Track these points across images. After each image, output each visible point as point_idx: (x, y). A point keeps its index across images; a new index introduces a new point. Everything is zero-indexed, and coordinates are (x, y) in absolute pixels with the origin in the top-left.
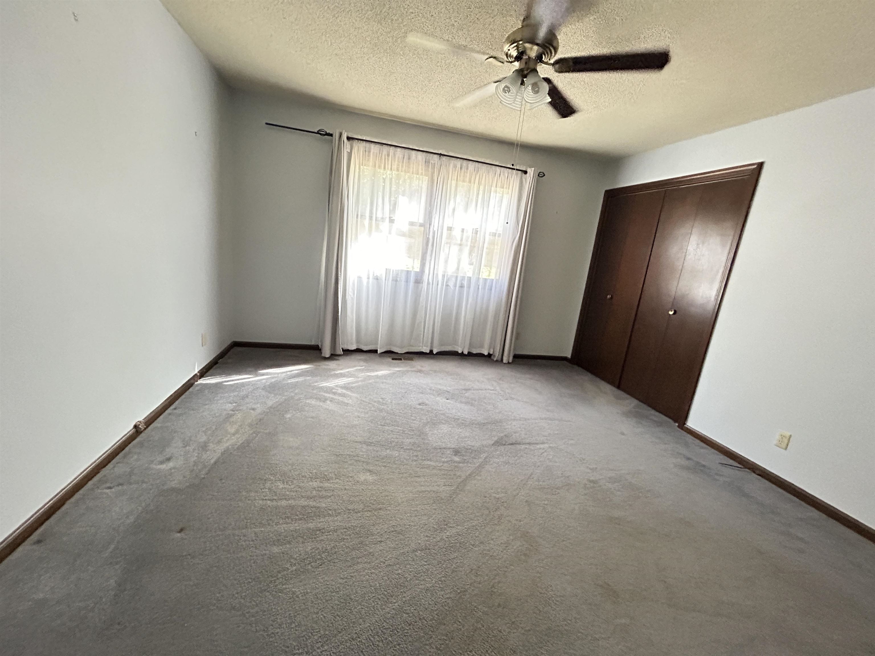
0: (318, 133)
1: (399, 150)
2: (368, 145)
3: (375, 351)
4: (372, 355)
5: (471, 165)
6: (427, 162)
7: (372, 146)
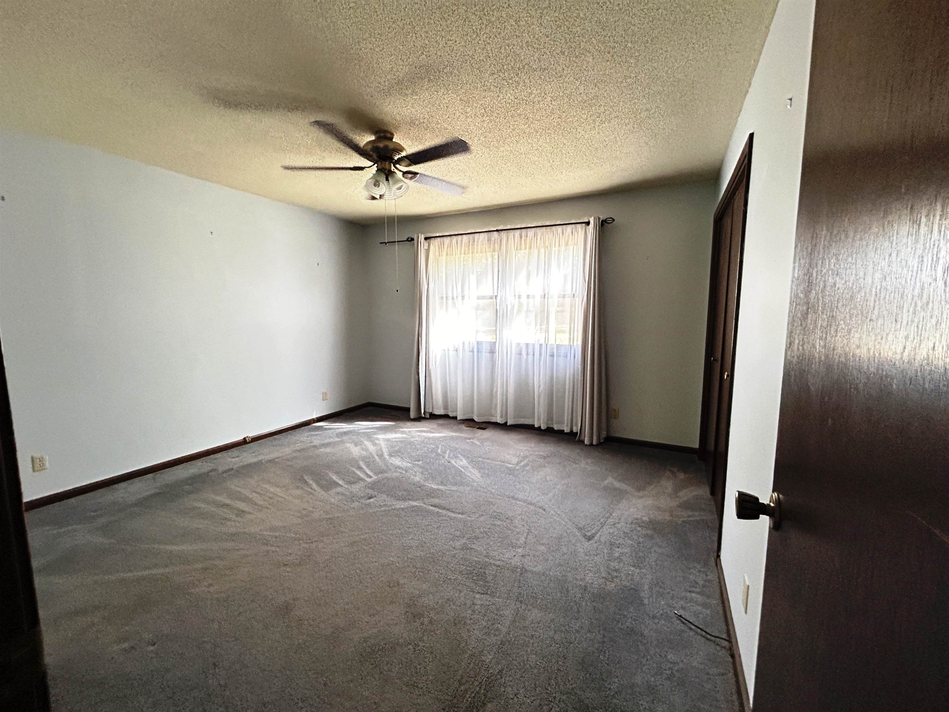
0: (407, 240)
1: (464, 236)
2: (442, 239)
3: (455, 418)
4: (452, 421)
5: (531, 232)
6: (489, 240)
7: (445, 239)
